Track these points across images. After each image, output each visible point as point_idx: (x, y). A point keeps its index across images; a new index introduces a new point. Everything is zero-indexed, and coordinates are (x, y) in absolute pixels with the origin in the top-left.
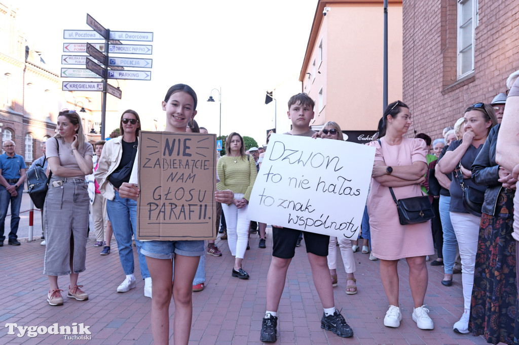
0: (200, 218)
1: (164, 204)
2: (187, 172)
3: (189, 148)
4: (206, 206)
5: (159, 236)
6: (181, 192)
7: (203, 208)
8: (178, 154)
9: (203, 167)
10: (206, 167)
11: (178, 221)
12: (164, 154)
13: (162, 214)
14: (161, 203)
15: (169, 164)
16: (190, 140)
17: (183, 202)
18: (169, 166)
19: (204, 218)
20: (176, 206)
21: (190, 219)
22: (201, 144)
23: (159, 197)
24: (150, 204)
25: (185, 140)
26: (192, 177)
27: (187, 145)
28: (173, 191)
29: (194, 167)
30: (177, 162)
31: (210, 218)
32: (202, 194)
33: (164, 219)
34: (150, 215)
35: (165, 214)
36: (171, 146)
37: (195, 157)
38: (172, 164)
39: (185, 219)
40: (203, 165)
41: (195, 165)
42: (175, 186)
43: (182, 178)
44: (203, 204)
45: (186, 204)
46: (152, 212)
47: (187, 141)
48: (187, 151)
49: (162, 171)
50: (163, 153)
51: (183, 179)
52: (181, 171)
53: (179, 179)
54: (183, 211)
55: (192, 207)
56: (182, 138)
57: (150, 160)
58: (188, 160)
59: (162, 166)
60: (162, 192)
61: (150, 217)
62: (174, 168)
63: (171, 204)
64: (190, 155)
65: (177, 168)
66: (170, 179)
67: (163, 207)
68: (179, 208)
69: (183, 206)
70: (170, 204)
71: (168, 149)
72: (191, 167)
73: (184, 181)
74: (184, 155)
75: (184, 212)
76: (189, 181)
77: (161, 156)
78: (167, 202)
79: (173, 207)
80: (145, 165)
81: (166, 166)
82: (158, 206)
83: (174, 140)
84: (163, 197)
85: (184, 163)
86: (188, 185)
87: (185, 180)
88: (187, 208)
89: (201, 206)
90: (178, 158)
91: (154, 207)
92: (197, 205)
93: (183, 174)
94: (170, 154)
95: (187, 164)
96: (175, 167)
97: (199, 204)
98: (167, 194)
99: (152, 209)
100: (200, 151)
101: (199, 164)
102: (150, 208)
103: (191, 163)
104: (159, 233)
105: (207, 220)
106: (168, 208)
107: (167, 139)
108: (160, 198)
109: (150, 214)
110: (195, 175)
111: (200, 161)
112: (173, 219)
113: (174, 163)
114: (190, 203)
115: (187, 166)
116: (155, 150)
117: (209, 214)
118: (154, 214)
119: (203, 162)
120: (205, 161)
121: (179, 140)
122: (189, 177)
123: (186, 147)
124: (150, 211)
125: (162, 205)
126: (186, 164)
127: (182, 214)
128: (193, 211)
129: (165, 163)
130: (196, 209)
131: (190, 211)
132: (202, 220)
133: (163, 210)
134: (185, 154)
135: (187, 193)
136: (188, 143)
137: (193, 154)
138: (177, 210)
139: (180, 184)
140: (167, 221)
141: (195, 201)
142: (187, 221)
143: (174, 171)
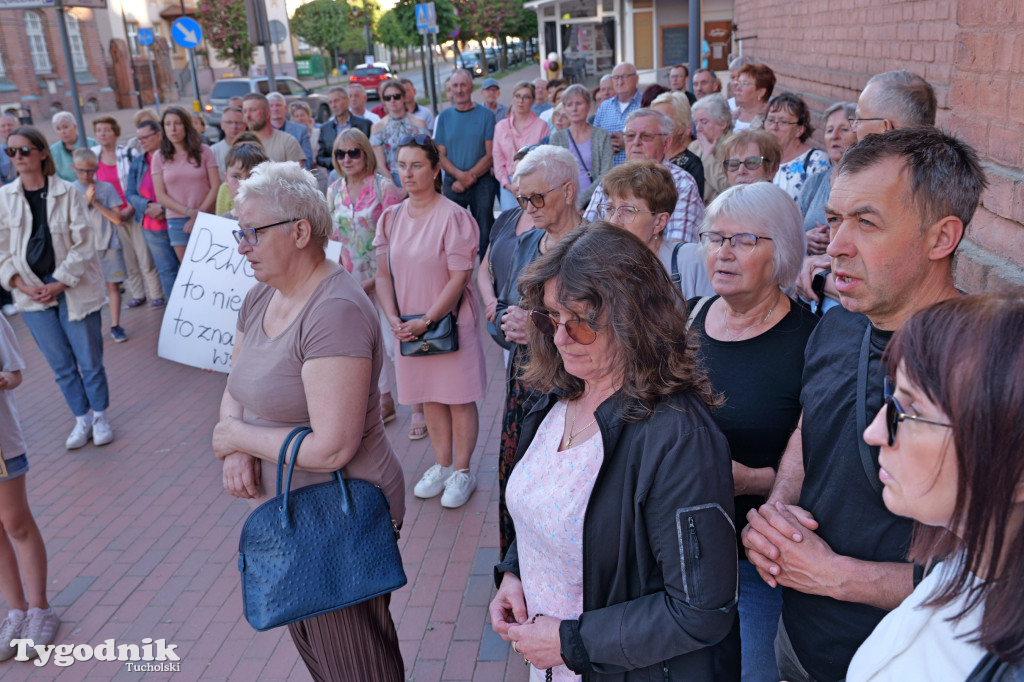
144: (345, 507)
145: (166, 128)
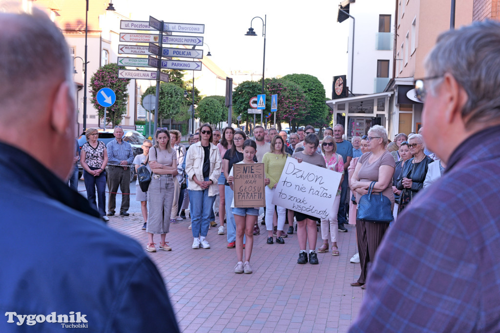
2: (253, 180)
6: (250, 188)
7: (260, 194)
9: (259, 177)
10: (261, 177)
11: (250, 200)
14: (243, 193)
17: (251, 192)
22: (259, 168)
26: (255, 181)
28: (247, 187)
30: (249, 176)
32: (259, 188)
33: (244, 199)
35: (244, 197)
37: (255, 173)
42: (248, 185)
43: (251, 182)
44: (260, 192)
45: (253, 193)
48: (253, 171)
49: (243, 180)
50: (242, 173)
52: (250, 179)
54: (252, 195)
55: (255, 194)
56: (250, 166)
57: (238, 175)
59: (242, 178)
60: (243, 188)
61: (239, 198)
63: (247, 193)
64: (253, 173)
66: (246, 183)
71: (245, 170)
72: (254, 178)
76: (254, 183)
78: (245, 192)
81: (244, 178)
83: (247, 167)
84: (244, 190)
85: (251, 176)
86: (253, 185)
88: (253, 194)
90: (249, 174)
91: (240, 194)
92: (257, 193)
94: (246, 173)
96: (248, 178)
100: (258, 171)
101: (257, 176)
103: (254, 176)
104: (242, 204)
105: (261, 199)
106: (246, 195)
107: (244, 167)
108: (242, 191)
112: (248, 199)
113: (247, 176)
114: (255, 192)
116: (239, 171)
118: (241, 197)
120: (260, 175)
122: (254, 181)
123: (252, 169)
124: (239, 196)
127: (251, 197)
130: (257, 195)
131: (255, 196)
132: (260, 199)
134: (251, 172)
135: (253, 188)
136: (253, 168)
137: (255, 172)
138: (249, 195)
139: (250, 184)
140: (246, 199)
141: (257, 191)
142: (254, 199)
143: (248, 180)
144: (382, 200)
145: (226, 134)
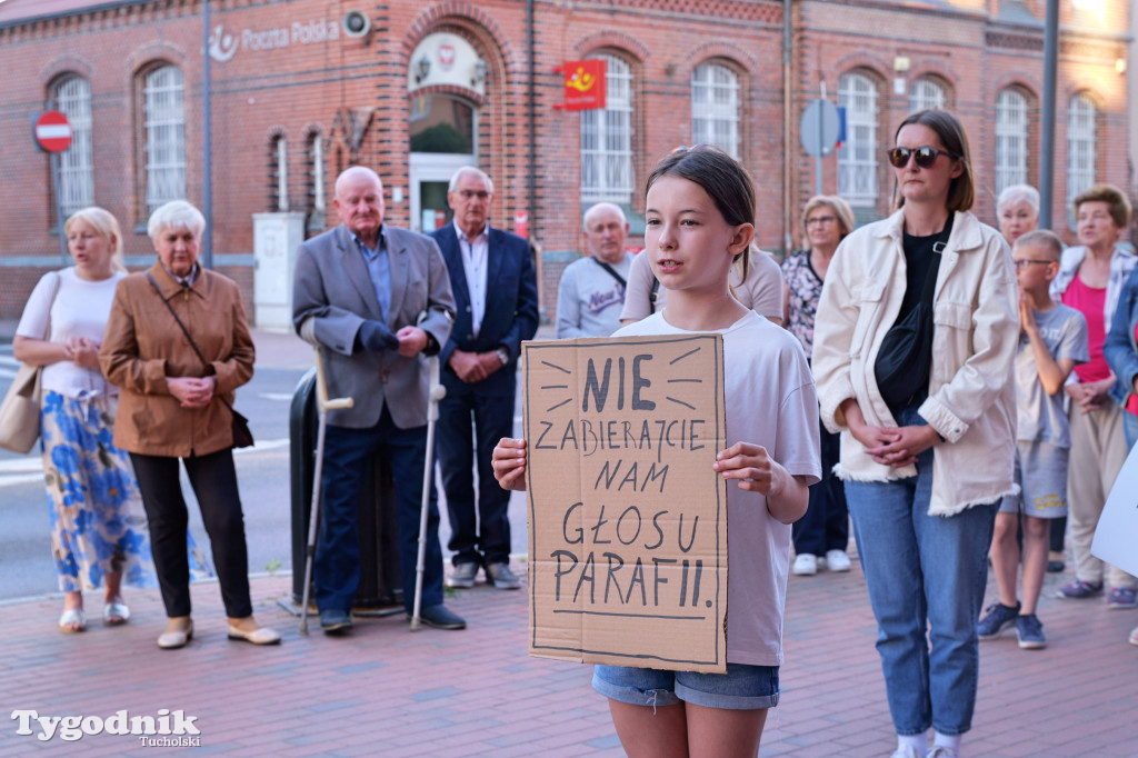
0: (682, 604)
1: (592, 554)
2: (646, 458)
3: (647, 383)
4: (699, 564)
5: (581, 651)
6: (631, 521)
7: (692, 569)
8: (620, 406)
9: (687, 442)
10: (696, 442)
11: (626, 609)
12: (585, 407)
13: (586, 584)
14: (582, 551)
15: (599, 436)
16: (649, 357)
17: (638, 550)
18: (599, 442)
19: (695, 604)
20: (622, 563)
21: (656, 604)
22: (680, 370)
23: (578, 534)
24: (557, 554)
25: (637, 360)
26: (658, 473)
27: (643, 376)
28: (611, 517)
29: (664, 442)
30: (618, 428)
31: (709, 604)
32: (688, 524)
33: (593, 602)
34: (558, 588)
35: (593, 584)
36: (600, 381)
37: (665, 411)
38: (606, 436)
39: (645, 604)
40: (687, 435)
41: (665, 436)
42: (616, 499)
43: (632, 476)
44: (692, 559)
45: (646, 557)
46: (563, 578)
47: (643, 363)
48: (645, 394)
49: (582, 459)
50: (581, 404)
51: (635, 480)
52: (629, 455)
53: (626, 480)
54: (638, 578)
55: (661, 567)
56: (629, 355)
57: (551, 425)
58: (645, 422)
59: (581, 443)
60: (585, 518)
61: (558, 594)
62: (611, 447)
63: (609, 555)
64: (650, 406)
65: (618, 447)
66: (603, 481)
67: (590, 564)
68: (629, 568)
69: (639, 563)
70: (605, 555)
71: (593, 390)
72: (655, 443)
73: (639, 487)
74: (634, 408)
75: (641, 581)
76: (654, 485)
77: (577, 413)
78: (599, 550)
79: (614, 566)
80: (540, 440)
81: (591, 443)
82: (576, 561)
83: (609, 361)
84: (588, 536)
85: (636, 431)
86: (649, 501)
87: (640, 482)
88: (648, 568)
89: (686, 564)
90: (620, 416)
91: (566, 564)
92: (675, 561)
93: (635, 466)
94: (600, 408)
95: (645, 436)
96: (613, 443)
97: (681, 557)
98: (597, 528)
99: (562, 570)
100: (678, 391)
101: (676, 432)
102: (559, 566)
103: (655, 430)
104: (581, 641)
105: (701, 608)
106: (602, 568)
107: (591, 361)
108: (581, 539)
109: (558, 583)
110: (667, 467)
111: (680, 424)
112: (615, 604)
113: (610, 434)
114: (658, 554)
115: (645, 442)
116: (562, 395)
117: (707, 591)
118: (569, 582)
119: (688, 425)
120: (693, 421)
121: (622, 361)
122: (652, 474)
123: (639, 382)
124: (559, 574)
125: (586, 559)
126: (643, 436)
127: (637, 586)
128: (665, 581)
129: (588, 435)
130: (673, 573)
131: (657, 580)
132: (689, 609)
133: (588, 574)
134: (639, 404)
135: (647, 522)
136: (646, 370)
137: (660, 401)
138: (625, 575)
139: (628, 495)
140: (599, 606)
141: (670, 549)
142: (650, 608)
143: (613, 457)
